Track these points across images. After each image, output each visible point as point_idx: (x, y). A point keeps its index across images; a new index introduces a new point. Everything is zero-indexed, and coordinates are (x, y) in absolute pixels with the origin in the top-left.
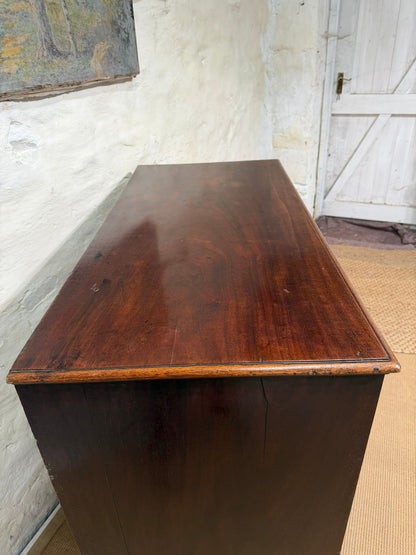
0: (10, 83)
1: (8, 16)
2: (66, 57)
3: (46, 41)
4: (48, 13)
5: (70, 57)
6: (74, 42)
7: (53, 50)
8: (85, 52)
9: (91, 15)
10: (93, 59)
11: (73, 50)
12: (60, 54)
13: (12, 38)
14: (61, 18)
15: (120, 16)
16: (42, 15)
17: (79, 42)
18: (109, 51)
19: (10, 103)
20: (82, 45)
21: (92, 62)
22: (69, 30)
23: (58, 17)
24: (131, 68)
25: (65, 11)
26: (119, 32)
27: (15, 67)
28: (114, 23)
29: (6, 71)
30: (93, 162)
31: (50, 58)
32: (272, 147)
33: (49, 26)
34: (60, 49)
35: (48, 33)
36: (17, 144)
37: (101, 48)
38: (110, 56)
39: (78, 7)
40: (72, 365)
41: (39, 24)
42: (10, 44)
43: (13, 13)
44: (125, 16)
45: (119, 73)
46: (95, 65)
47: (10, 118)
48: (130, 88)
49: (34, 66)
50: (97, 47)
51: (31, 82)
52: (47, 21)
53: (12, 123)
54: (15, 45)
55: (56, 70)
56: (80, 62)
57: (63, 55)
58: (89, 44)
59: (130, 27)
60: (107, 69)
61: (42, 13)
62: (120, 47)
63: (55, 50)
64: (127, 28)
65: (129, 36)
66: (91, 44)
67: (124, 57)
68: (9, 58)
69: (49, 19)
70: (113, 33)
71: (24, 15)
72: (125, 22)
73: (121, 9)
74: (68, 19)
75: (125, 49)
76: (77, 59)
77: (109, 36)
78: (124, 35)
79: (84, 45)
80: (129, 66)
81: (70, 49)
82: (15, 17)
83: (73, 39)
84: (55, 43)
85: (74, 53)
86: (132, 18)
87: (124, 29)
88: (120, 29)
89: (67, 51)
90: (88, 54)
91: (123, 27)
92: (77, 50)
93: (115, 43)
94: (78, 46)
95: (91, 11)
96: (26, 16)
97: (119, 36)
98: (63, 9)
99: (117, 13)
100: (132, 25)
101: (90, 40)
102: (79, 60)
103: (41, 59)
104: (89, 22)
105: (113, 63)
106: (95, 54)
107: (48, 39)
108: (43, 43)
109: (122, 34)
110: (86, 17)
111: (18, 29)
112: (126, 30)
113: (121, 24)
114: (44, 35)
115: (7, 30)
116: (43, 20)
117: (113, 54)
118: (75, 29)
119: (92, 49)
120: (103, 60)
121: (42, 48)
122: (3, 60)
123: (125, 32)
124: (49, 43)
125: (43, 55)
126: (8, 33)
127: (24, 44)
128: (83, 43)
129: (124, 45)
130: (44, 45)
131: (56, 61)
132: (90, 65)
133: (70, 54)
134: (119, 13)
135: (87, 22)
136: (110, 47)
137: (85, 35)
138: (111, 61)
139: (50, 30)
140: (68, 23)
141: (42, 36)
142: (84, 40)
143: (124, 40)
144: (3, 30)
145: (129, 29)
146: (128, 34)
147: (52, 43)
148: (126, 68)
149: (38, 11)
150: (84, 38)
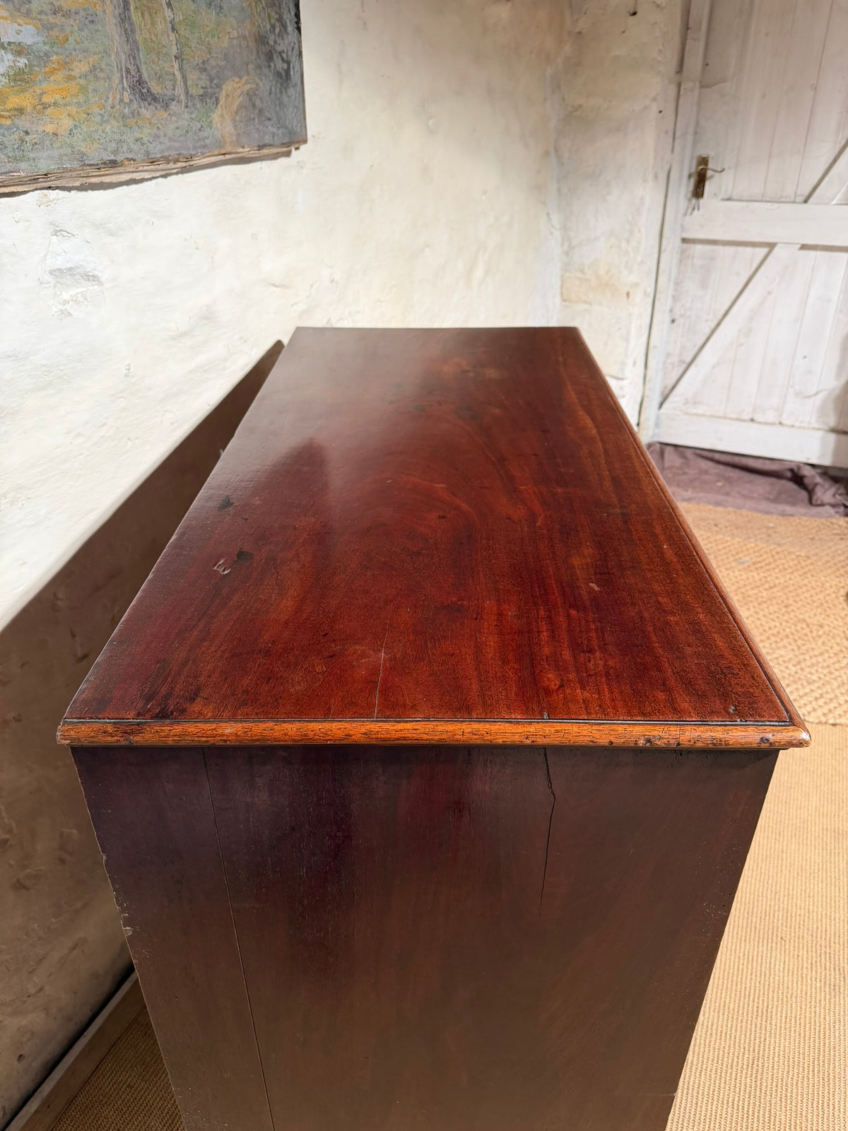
0: (56, 153)
1: (58, 20)
2: (166, 106)
3: (128, 71)
4: (135, 16)
5: (174, 106)
6: (184, 77)
7: (141, 90)
8: (202, 97)
9: (218, 24)
10: (219, 111)
11: (180, 91)
12: (155, 99)
13: (65, 65)
14: (160, 27)
15: (273, 27)
16: (124, 19)
17: (192, 76)
18: (251, 95)
19: (53, 194)
20: (197, 82)
21: (216, 117)
22: (174, 50)
23: (153, 24)
24: (291, 133)
25: (168, 13)
26: (270, 57)
27: (67, 123)
28: (261, 40)
29: (50, 128)
30: (208, 317)
31: (135, 105)
32: (558, 300)
33: (135, 42)
34: (156, 88)
35: (133, 56)
36: (63, 275)
37: (235, 90)
38: (251, 105)
39: (192, 6)
40: (184, 711)
41: (117, 37)
42: (59, 76)
43: (67, 14)
44: (284, 26)
45: (267, 139)
46: (222, 123)
47: (51, 223)
49: (103, 122)
50: (228, 87)
51: (96, 154)
52: (133, 31)
53: (55, 233)
54: (70, 78)
55: (146, 131)
56: (193, 116)
57: (161, 100)
58: (211, 80)
59: (293, 50)
60: (244, 132)
61: (122, 16)
62: (271, 89)
63: (145, 91)
64: (286, 51)
65: (289, 68)
66: (215, 82)
67: (278, 108)
68: (55, 104)
69: (137, 29)
70: (258, 61)
71: (90, 18)
72: (283, 39)
73: (277, 13)
74: (173, 29)
75: (281, 93)
76: (187, 110)
77: (251, 66)
78: (280, 65)
79: (202, 83)
80: (286, 128)
81: (174, 89)
82: (72, 22)
83: (181, 69)
84: (145, 76)
85: (183, 97)
86: (296, 31)
87: (280, 53)
88: (273, 51)
89: (169, 93)
90: (208, 100)
91: (279, 48)
92: (187, 93)
93: (261, 80)
94: (189, 83)
95: (218, 14)
96: (92, 22)
97: (270, 67)
98: (163, 10)
99: (267, 21)
100: (296, 46)
101: (213, 73)
102: (191, 113)
103: (118, 107)
104: (213, 36)
105: (257, 120)
106: (222, 101)
107: (132, 68)
108: (122, 75)
109: (276, 63)
110: (207, 26)
111: (77, 47)
112: (284, 55)
113: (275, 42)
114: (126, 60)
115: (54, 49)
116: (126, 30)
117: (258, 102)
118: (186, 50)
119: (217, 90)
120: (236, 113)
121: (120, 87)
122: (45, 106)
123: (283, 59)
124: (133, 77)
125: (121, 100)
126: (57, 54)
127: (86, 76)
128: (200, 79)
129: (279, 85)
130: (124, 80)
131: (146, 112)
132: (211, 122)
133: (174, 100)
134: (273, 21)
135: (210, 36)
136: (251, 89)
137: (204, 62)
138: (252, 116)
139: (138, 50)
140: (172, 36)
141: (121, 63)
142: (201, 72)
143: (279, 74)
144: (47, 48)
145: (289, 53)
146: (288, 63)
147: (140, 77)
148: (280, 132)
149: (117, 12)
150: (203, 68)
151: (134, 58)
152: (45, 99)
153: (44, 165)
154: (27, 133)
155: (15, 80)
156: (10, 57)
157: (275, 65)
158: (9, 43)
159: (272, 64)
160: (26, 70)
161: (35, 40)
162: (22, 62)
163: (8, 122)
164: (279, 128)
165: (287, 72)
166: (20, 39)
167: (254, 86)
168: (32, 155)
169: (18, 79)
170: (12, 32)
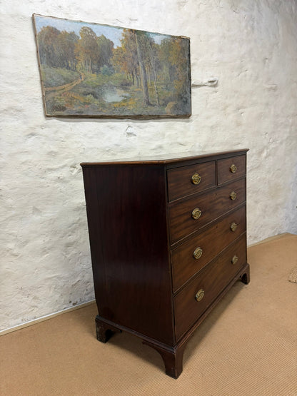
0: (129, 112)
1: (133, 92)
2: (154, 106)
3: (146, 100)
4: (149, 92)
5: (156, 106)
7: (148, 103)
8: (163, 105)
9: (168, 92)
11: (157, 104)
12: (151, 105)
13: (133, 99)
14: (154, 93)
16: (147, 92)
17: (161, 101)
19: (129, 120)
20: (161, 102)
21: (166, 109)
22: (157, 97)
24: (188, 113)
25: (156, 91)
26: (182, 98)
27: (132, 108)
28: (180, 95)
29: (129, 108)
30: (161, 147)
31: (147, 106)
33: (148, 96)
34: (152, 103)
35: (147, 98)
36: (129, 134)
37: (171, 104)
38: (176, 107)
39: (162, 90)
41: (145, 95)
42: (132, 101)
43: (135, 92)
44: (186, 92)
46: (167, 110)
47: (128, 125)
48: (188, 122)
49: (140, 108)
50: (169, 103)
51: (137, 113)
52: (148, 94)
53: (129, 127)
54: (134, 101)
55: (148, 110)
60: (173, 112)
62: (181, 104)
65: (187, 100)
66: (167, 102)
67: (183, 108)
68: (131, 105)
70: (178, 99)
72: (186, 95)
73: (184, 90)
74: (157, 93)
75: (185, 105)
76: (159, 107)
77: (176, 100)
80: (185, 112)
83: (158, 100)
84: (150, 101)
86: (190, 93)
89: (155, 104)
92: (159, 104)
93: (179, 102)
96: (140, 93)
97: (182, 100)
100: (190, 96)
104: (167, 95)
105: (177, 110)
106: (168, 106)
109: (184, 99)
110: (166, 93)
111: (136, 96)
112: (186, 98)
113: (184, 95)
118: (160, 97)
119: (167, 104)
120: (171, 108)
125: (144, 105)
127: (137, 101)
128: (163, 102)
129: (184, 103)
130: (145, 102)
131: (149, 107)
134: (183, 92)
136: (176, 104)
138: (175, 109)
140: (157, 95)
143: (184, 101)
144: (131, 96)
145: (188, 97)
149: (145, 91)
150: (163, 100)
152: (129, 104)
153: (127, 114)
154: (124, 109)
160: (126, 100)
164: (183, 112)
169: (124, 101)
170: (124, 94)
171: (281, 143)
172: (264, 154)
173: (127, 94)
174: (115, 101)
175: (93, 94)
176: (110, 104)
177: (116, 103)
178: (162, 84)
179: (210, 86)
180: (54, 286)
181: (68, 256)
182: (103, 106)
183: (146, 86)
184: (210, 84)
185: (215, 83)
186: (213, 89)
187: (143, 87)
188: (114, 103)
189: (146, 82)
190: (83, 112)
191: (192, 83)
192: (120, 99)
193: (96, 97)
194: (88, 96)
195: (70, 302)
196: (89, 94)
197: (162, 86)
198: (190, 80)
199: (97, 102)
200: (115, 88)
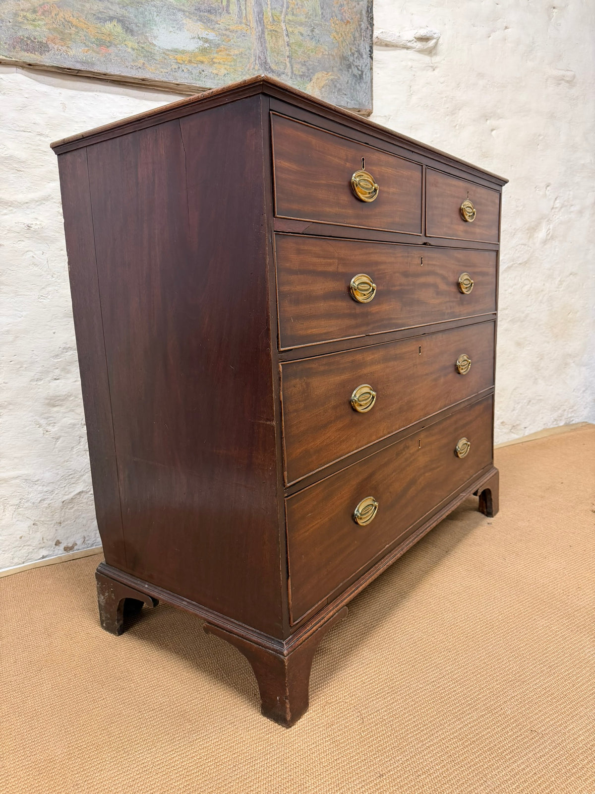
0: (216, 82)
1: (228, 33)
2: (279, 75)
3: (259, 58)
4: (267, 37)
6: (292, 66)
7: (265, 66)
8: (302, 76)
9: (316, 47)
10: (311, 84)
11: (288, 70)
12: (273, 71)
13: (227, 50)
14: (281, 42)
15: (353, 54)
16: (261, 38)
17: (297, 67)
18: (334, 81)
20: (299, 68)
21: (309, 86)
22: (287, 54)
23: (277, 41)
24: (361, 104)
25: (286, 39)
26: (349, 67)
27: (223, 71)
28: (344, 58)
29: (215, 72)
31: (261, 72)
33: (266, 47)
34: (274, 67)
37: (322, 77)
38: (333, 86)
39: (301, 38)
41: (256, 43)
42: (223, 53)
43: (232, 31)
44: (361, 55)
45: (342, 103)
46: (313, 90)
50: (318, 75)
52: (265, 42)
54: (228, 55)
56: (295, 83)
57: (276, 72)
58: (308, 70)
59: (366, 66)
60: (327, 97)
61: (260, 36)
62: (348, 81)
63: (268, 67)
64: (361, 66)
65: (362, 74)
66: (311, 71)
67: (352, 91)
68: (219, 63)
69: (268, 42)
70: (340, 66)
71: (243, 34)
72: (359, 60)
73: (356, 48)
74: (288, 45)
75: (355, 84)
76: (291, 80)
77: (335, 69)
78: (356, 72)
79: (302, 70)
80: (357, 101)
81: (285, 69)
82: (233, 34)
83: (290, 62)
84: (269, 61)
85: (289, 74)
86: (369, 58)
87: (357, 66)
88: (352, 65)
89: (282, 70)
90: (305, 78)
91: (355, 64)
92: (292, 72)
93: (342, 76)
94: (294, 69)
95: (317, 43)
96: (244, 36)
97: (348, 71)
98: (284, 37)
99: (349, 51)
100: (369, 65)
101: (310, 67)
102: (294, 81)
103: (251, 70)
104: (312, 52)
105: (336, 93)
106: (314, 80)
107: (262, 57)
108: (256, 59)
109: (353, 69)
110: (309, 47)
111: (234, 44)
112: (360, 68)
113: (354, 61)
114: (259, 53)
115: (223, 43)
116: (261, 42)
117: (338, 85)
118: (294, 55)
119: (312, 75)
120: (323, 87)
121: (254, 63)
122: (214, 63)
123: (358, 69)
124: (262, 60)
125: (254, 68)
126: (224, 45)
127: (237, 55)
128: (301, 68)
129: (354, 81)
130: (257, 61)
132: (306, 88)
133: (284, 74)
134: (353, 51)
135: (310, 51)
136: (334, 78)
137: (305, 62)
138: (333, 91)
139: (267, 50)
140: (287, 48)
141: (256, 53)
142: (303, 66)
143: (355, 76)
144: (220, 42)
145: (363, 67)
146: (362, 72)
147: (266, 61)
148: (353, 102)
149: (258, 34)
150: (304, 64)
151: (264, 53)
152: (214, 60)
154: (203, 71)
155: (202, 51)
156: (201, 42)
157: (352, 71)
158: (202, 38)
159: (350, 70)
160: (208, 48)
161: (215, 38)
162: (207, 45)
163: (195, 65)
164: (352, 100)
165: (361, 76)
166: (207, 37)
167: (336, 78)
168: (204, 80)
169: (203, 51)
170: (204, 34)
171: (581, 212)
172: (541, 234)
173: (211, 36)
174: (181, 47)
175: (121, 21)
176: (165, 53)
177: (183, 52)
178: (301, 24)
179: (420, 51)
180: (15, 501)
181: (54, 430)
182: (149, 56)
183: (260, 21)
184: (419, 45)
185: (431, 43)
186: (426, 59)
187: (253, 24)
188: (176, 51)
189: (261, 13)
190: (93, 64)
191: (375, 34)
192: (192, 46)
193: (129, 30)
194: (109, 25)
195: (58, 543)
196: (111, 19)
197: (302, 29)
198: (372, 25)
199: (131, 43)
200: (180, 15)
